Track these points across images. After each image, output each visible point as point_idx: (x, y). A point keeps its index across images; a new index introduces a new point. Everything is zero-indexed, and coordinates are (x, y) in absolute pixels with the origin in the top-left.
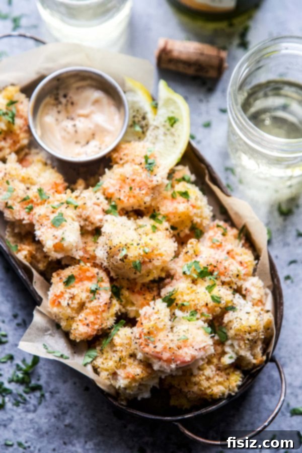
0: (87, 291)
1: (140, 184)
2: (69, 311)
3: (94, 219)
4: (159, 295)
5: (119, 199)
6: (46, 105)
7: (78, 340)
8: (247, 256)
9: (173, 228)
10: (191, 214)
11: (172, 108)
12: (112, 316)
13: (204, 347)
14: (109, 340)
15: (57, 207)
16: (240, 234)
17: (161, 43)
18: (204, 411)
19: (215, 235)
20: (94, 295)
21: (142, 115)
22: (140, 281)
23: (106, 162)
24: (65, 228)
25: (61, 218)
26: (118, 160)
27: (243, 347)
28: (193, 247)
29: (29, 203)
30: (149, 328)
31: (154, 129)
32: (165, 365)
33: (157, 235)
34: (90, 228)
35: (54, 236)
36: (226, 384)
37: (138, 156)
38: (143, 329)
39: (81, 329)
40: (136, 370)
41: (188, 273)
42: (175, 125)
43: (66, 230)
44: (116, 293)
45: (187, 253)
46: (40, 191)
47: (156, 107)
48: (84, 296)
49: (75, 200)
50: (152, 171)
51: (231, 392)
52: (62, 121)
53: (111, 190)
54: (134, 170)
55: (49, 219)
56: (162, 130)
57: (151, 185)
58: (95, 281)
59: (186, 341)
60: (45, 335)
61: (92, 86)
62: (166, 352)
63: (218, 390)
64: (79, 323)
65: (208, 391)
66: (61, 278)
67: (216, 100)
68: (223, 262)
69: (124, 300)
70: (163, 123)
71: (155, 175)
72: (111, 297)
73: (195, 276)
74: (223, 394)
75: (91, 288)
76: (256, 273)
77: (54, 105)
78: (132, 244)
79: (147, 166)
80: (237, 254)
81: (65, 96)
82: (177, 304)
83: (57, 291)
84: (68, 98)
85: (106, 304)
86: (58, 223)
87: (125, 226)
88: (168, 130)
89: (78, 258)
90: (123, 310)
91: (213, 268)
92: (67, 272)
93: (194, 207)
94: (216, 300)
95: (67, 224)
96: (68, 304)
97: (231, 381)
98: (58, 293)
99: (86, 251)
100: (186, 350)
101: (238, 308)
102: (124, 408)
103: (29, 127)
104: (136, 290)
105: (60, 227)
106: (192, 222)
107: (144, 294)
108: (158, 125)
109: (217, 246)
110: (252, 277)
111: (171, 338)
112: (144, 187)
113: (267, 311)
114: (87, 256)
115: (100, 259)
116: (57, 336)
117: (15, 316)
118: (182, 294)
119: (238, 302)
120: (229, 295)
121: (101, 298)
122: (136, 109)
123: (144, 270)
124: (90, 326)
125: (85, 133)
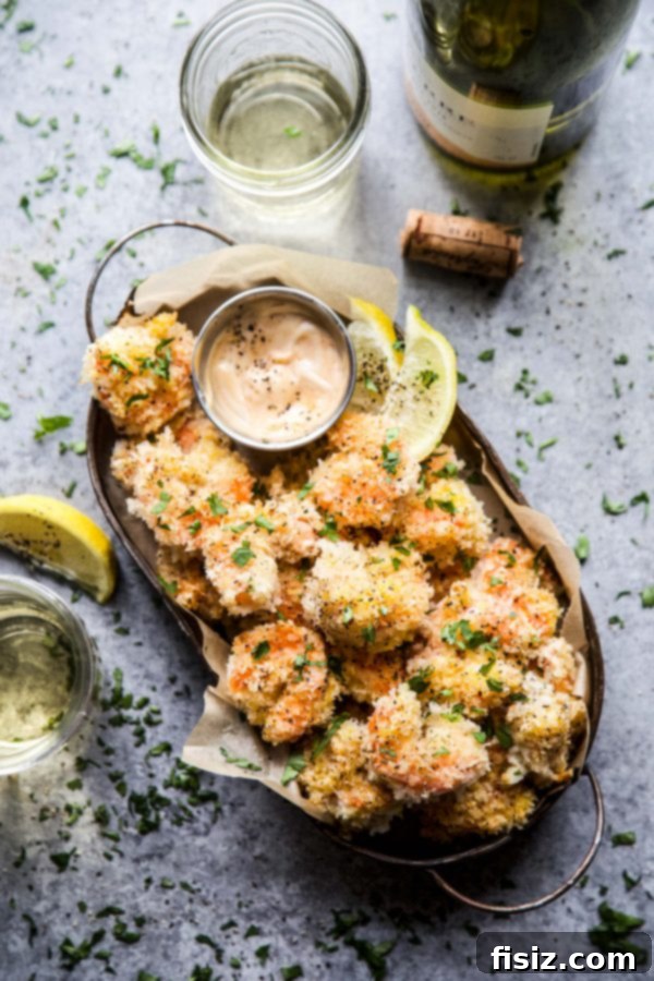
0: (289, 665)
1: (374, 493)
2: (260, 699)
3: (300, 546)
4: (405, 675)
5: (341, 514)
6: (220, 344)
7: (275, 744)
8: (547, 604)
9: (427, 557)
10: (457, 538)
11: (426, 356)
12: (328, 705)
13: (475, 766)
14: (325, 742)
15: (239, 530)
16: (536, 559)
17: (411, 222)
18: (473, 852)
19: (494, 570)
20: (301, 673)
21: (379, 363)
22: (373, 650)
23: (321, 448)
24: (254, 569)
25: (245, 552)
26: (339, 445)
27: (537, 760)
28: (458, 595)
29: (194, 518)
30: (388, 737)
31: (398, 390)
32: (412, 794)
33: (402, 577)
34: (292, 561)
35: (236, 582)
36: (510, 813)
37: (371, 442)
38: (378, 737)
39: (279, 727)
40: (368, 796)
41: (451, 641)
42: (433, 385)
43: (255, 575)
44: (335, 666)
45: (449, 605)
46: (212, 500)
48: (284, 674)
49: (268, 517)
50: (395, 473)
51: (516, 825)
52: (247, 368)
53: (327, 498)
54: (364, 467)
55: (227, 551)
56: (410, 393)
57: (391, 495)
58: (301, 649)
59: (445, 755)
60: (221, 733)
61: (295, 314)
62: (414, 774)
63: (495, 822)
64: (276, 717)
65: (482, 824)
66: (247, 646)
67: (503, 314)
68: (508, 621)
69: (347, 679)
70: (413, 381)
71: (400, 480)
72: (328, 674)
73: (462, 645)
74: (505, 827)
75: (295, 662)
76: (562, 631)
77: (233, 342)
78: (361, 600)
79: (387, 464)
80: (530, 601)
81: (251, 328)
82: (432, 691)
83: (242, 666)
84: (256, 332)
85: (319, 688)
86: (242, 560)
87: (349, 563)
88: (421, 392)
89: (274, 610)
90: (346, 692)
91: (491, 631)
92: (259, 634)
93: (460, 525)
94: (495, 687)
95: (257, 562)
96: (260, 688)
97: (517, 808)
98: (243, 670)
99: (285, 596)
100: (446, 770)
101: (530, 696)
102: (348, 845)
103: (191, 377)
104: (367, 664)
105: (246, 567)
106: (458, 548)
107: (380, 671)
108: (404, 384)
109: (498, 589)
110: (555, 639)
111: (422, 751)
112: (381, 499)
113: (578, 698)
114: (288, 604)
115: (309, 614)
116: (241, 732)
117: (173, 680)
118: (441, 675)
119: (532, 688)
120: (516, 675)
121: (311, 679)
122: (368, 352)
123: (379, 638)
124: (295, 722)
125: (284, 391)
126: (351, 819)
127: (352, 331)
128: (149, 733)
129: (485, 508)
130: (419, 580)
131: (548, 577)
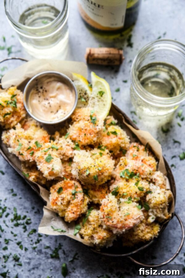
0: (70, 194)
1: (90, 132)
2: (62, 207)
3: (68, 154)
4: (110, 191)
5: (80, 141)
6: (32, 94)
7: (69, 222)
8: (152, 161)
9: (111, 151)
10: (120, 143)
11: (100, 86)
12: (85, 206)
13: (139, 217)
14: (86, 219)
15: (47, 151)
16: (145, 148)
17: (87, 51)
18: (142, 248)
19: (133, 152)
20: (74, 196)
21: (84, 92)
22: (98, 184)
24: (53, 163)
25: (50, 157)
26: (76, 119)
27: (159, 212)
28: (123, 161)
29: (31, 150)
30: (108, 212)
31: (92, 99)
32: (119, 231)
33: (103, 158)
34: (66, 159)
35: (48, 168)
36: (152, 232)
37: (86, 116)
38: (104, 213)
39: (70, 216)
40: (103, 234)
41: (123, 177)
42: (103, 96)
43: (54, 164)
44: (86, 192)
45: (121, 165)
46: (36, 143)
47: (91, 87)
48: (69, 197)
49: (56, 145)
50: (95, 124)
51: (155, 236)
52: (42, 101)
53: (75, 137)
54: (85, 124)
55: (44, 158)
56: (96, 99)
57: (96, 131)
58: (73, 188)
59: (128, 215)
60: (51, 221)
61: (55, 81)
62: (119, 223)
63: (148, 236)
64: (68, 213)
65: (144, 238)
66: (55, 190)
67: (121, 77)
68: (141, 167)
69: (91, 196)
70: (96, 95)
71: (97, 126)
72: (84, 195)
73: (127, 178)
74: (151, 238)
75: (72, 193)
76: (158, 169)
77: (36, 93)
78: (91, 167)
79: (92, 121)
80: (147, 161)
81: (41, 88)
82: (120, 195)
83: (54, 197)
84: (43, 89)
85: (82, 200)
86: (49, 160)
87: (85, 156)
88: (100, 98)
89: (62, 176)
90: (91, 201)
91: (136, 171)
92: (58, 185)
93: (120, 139)
94: (141, 189)
95: (54, 160)
96: (61, 203)
97: (154, 230)
98: (55, 198)
99: (66, 171)
100: (129, 220)
101: (153, 191)
102: (100, 253)
103: (24, 107)
104: (96, 190)
105: (50, 162)
106: (120, 147)
107: (101, 191)
108: (94, 96)
109: (136, 158)
110: (156, 172)
111: (120, 215)
112: (92, 133)
113: (168, 190)
114: (67, 174)
115: (74, 176)
116: (58, 220)
117: (33, 208)
118: (122, 189)
119: (153, 188)
120: (147, 185)
121: (78, 198)
122: (80, 89)
123: (99, 179)
124: (75, 213)
125: (55, 106)
126: (99, 244)
127: (75, 84)
128: (28, 227)
129: (127, 133)
130: (109, 159)
131: (150, 153)
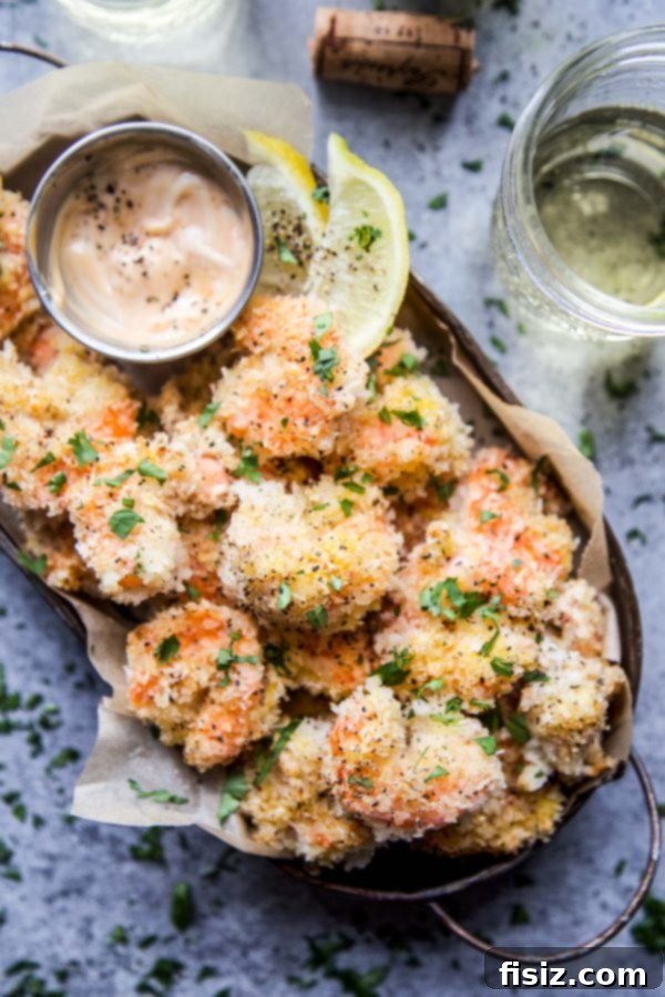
0: (209, 663)
1: (306, 411)
2: (175, 714)
3: (208, 496)
4: (373, 660)
5: (261, 445)
6: (68, 216)
7: (203, 769)
8: (559, 537)
9: (389, 490)
10: (429, 461)
11: (361, 205)
12: (271, 709)
13: (486, 787)
14: (272, 760)
15: (117, 484)
16: (534, 474)
17: (321, 24)
18: (484, 874)
19: (482, 499)
20: (227, 674)
21: (295, 222)
22: (327, 632)
23: (225, 351)
24: (141, 538)
25: (128, 515)
26: (249, 344)
27: (567, 759)
28: (439, 543)
29: (55, 469)
30: (358, 762)
31: (325, 258)
32: (401, 833)
33: (355, 526)
34: (201, 515)
35: (119, 560)
36: (531, 823)
37: (293, 338)
38: (344, 762)
39: (205, 748)
40: (340, 832)
41: (434, 610)
42: (374, 247)
43: (144, 548)
44: (274, 656)
45: (426, 557)
46: (77, 443)
47: (324, 200)
48: (204, 677)
49: (157, 460)
50: (331, 380)
51: (541, 837)
52: (112, 247)
53: (240, 423)
54: (287, 375)
55: (103, 515)
56: (344, 259)
57: (329, 412)
58: (225, 639)
59: (442, 777)
60: (128, 759)
61: (171, 163)
62: (401, 809)
63: (513, 838)
64: (199, 736)
65: (498, 843)
66: (147, 644)
67: (455, 145)
68: (512, 573)
69: (294, 670)
70: (346, 243)
71: (340, 389)
72: (266, 669)
73: (450, 615)
74: (525, 842)
75: (217, 661)
76: (580, 571)
77: (87, 212)
78: (302, 572)
79: (319, 367)
80: (535, 535)
81: (111, 190)
82: (414, 682)
83: (143, 674)
84: (118, 194)
85: (255, 694)
86: (124, 528)
87: (280, 515)
88: (359, 258)
89: (181, 588)
91: (488, 588)
92: (163, 625)
93: (431, 442)
94: (503, 669)
95: (145, 527)
96: (172, 700)
97: (540, 816)
98: (145, 680)
99: (195, 563)
100: (445, 799)
101: (550, 674)
102: (316, 881)
104: (319, 650)
105: (130, 537)
106: (431, 474)
107: (338, 656)
108: (333, 249)
109: (492, 525)
110: (572, 582)
111: (409, 775)
112: (316, 418)
113: (612, 663)
114: (201, 573)
115: (231, 591)
116: (156, 753)
117: (70, 668)
118: (424, 659)
119: (552, 661)
120: (530, 647)
121: (242, 682)
122: (278, 208)
123: (333, 618)
124: (226, 739)
125: (166, 275)
126: (317, 860)
127: (252, 182)
128: (47, 740)
129: (461, 412)
130: (381, 526)
131: (551, 494)
